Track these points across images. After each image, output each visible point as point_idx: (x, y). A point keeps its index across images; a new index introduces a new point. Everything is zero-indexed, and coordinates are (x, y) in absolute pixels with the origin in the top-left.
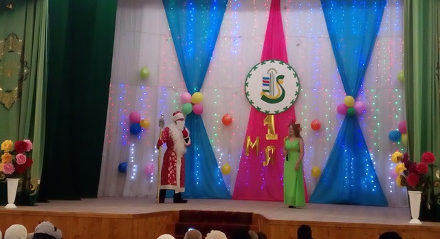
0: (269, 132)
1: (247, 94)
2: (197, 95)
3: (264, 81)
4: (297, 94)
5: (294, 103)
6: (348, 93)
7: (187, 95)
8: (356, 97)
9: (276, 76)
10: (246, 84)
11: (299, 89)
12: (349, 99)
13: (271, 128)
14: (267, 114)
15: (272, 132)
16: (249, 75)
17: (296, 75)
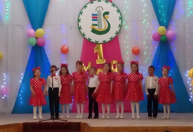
0: (98, 58)
1: (80, 28)
2: (40, 30)
3: (93, 17)
4: (120, 26)
5: (117, 33)
6: (161, 24)
7: (32, 31)
8: (167, 26)
9: (103, 12)
10: (79, 20)
11: (122, 22)
12: (162, 29)
13: (100, 55)
14: (96, 43)
15: (101, 58)
16: (81, 13)
17: (118, 11)
